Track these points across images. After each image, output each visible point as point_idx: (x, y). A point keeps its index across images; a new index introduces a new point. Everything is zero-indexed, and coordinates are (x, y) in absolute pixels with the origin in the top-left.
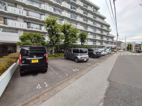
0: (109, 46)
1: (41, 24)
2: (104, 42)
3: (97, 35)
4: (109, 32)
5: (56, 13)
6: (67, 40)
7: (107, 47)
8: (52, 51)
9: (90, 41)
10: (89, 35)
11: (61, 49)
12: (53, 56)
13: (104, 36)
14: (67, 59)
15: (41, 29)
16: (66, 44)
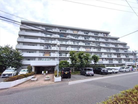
0: (131, 64)
1: (66, 52)
2: (123, 60)
3: (112, 54)
4: (127, 49)
5: (75, 45)
6: (82, 62)
7: (128, 65)
8: (73, 70)
9: (105, 60)
10: (103, 55)
11: (79, 68)
12: (74, 73)
13: (121, 54)
14: (81, 75)
15: (66, 56)
16: (81, 65)
